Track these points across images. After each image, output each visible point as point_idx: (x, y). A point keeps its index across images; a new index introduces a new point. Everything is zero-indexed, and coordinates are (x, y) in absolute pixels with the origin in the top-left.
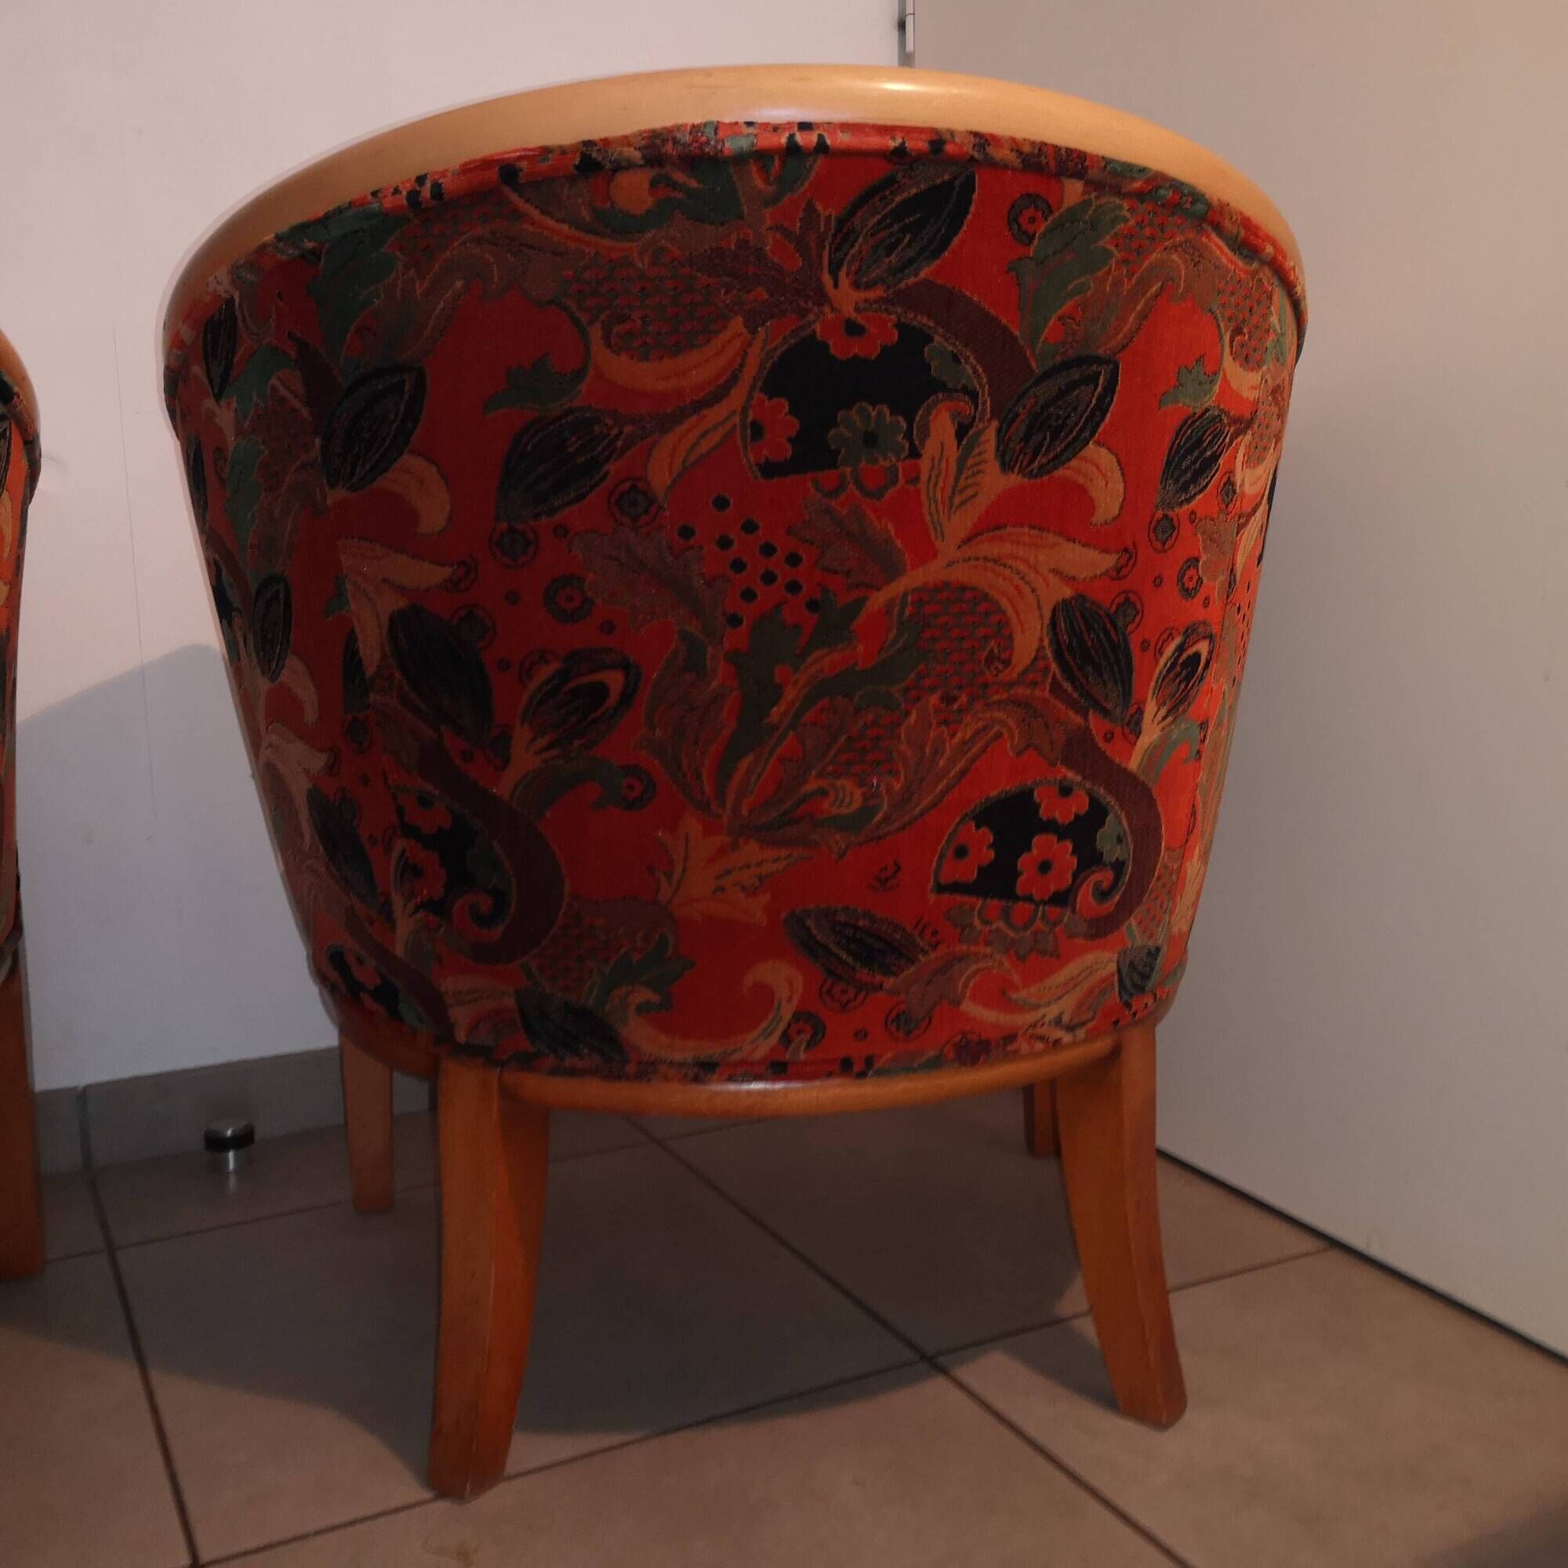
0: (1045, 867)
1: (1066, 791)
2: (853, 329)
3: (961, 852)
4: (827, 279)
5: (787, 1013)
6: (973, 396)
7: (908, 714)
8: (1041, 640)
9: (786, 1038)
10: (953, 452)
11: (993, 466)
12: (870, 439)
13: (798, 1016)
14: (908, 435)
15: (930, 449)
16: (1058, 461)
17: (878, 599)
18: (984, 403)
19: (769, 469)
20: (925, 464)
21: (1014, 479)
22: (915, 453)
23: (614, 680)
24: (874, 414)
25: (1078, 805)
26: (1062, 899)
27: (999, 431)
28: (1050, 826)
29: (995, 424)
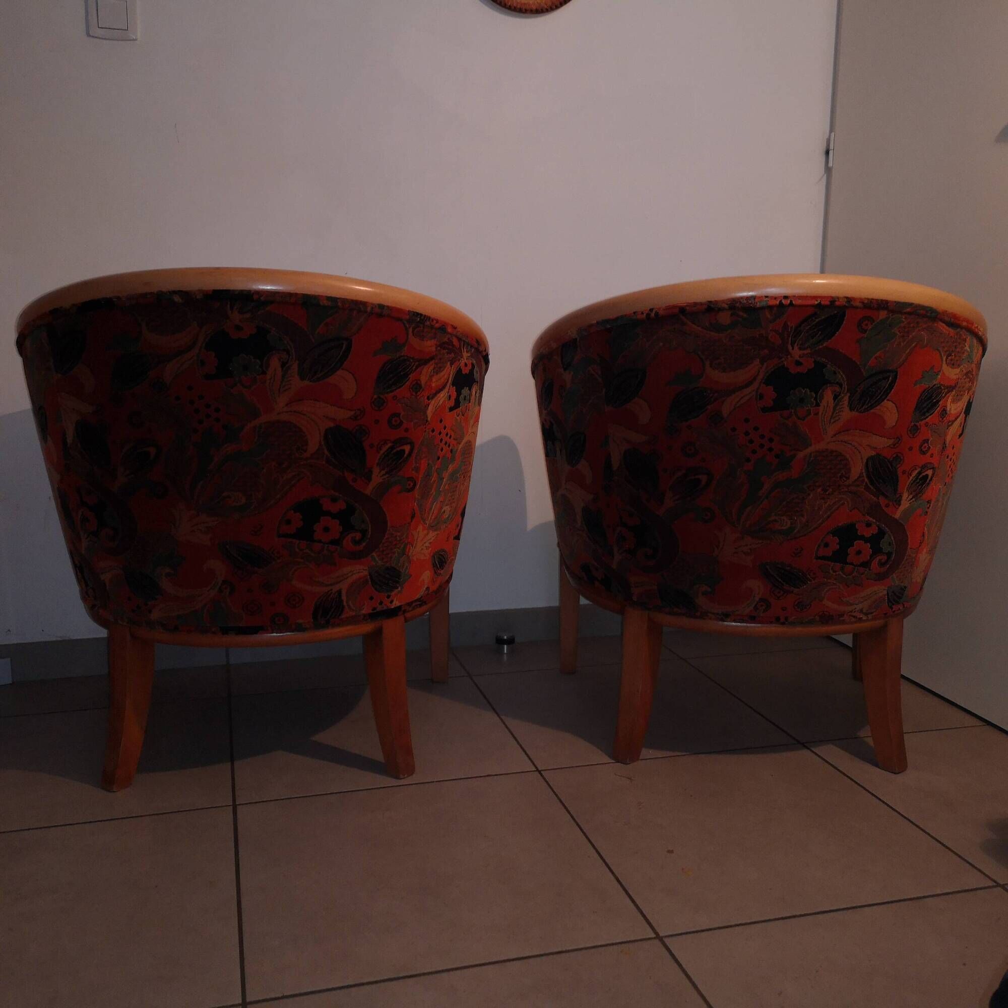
0: (859, 552)
1: (869, 525)
2: (798, 363)
3: (826, 545)
4: (790, 348)
5: (757, 599)
6: (841, 385)
7: (809, 494)
8: (862, 470)
9: (756, 608)
10: (832, 403)
11: (847, 409)
12: (802, 400)
13: (761, 600)
14: (816, 399)
15: (824, 403)
16: (872, 407)
17: (801, 455)
18: (845, 388)
19: (764, 410)
20: (821, 408)
21: (855, 413)
22: (818, 405)
23: (704, 478)
24: (804, 391)
25: (874, 530)
26: (866, 564)
27: (849, 397)
28: (862, 538)
29: (849, 394)
